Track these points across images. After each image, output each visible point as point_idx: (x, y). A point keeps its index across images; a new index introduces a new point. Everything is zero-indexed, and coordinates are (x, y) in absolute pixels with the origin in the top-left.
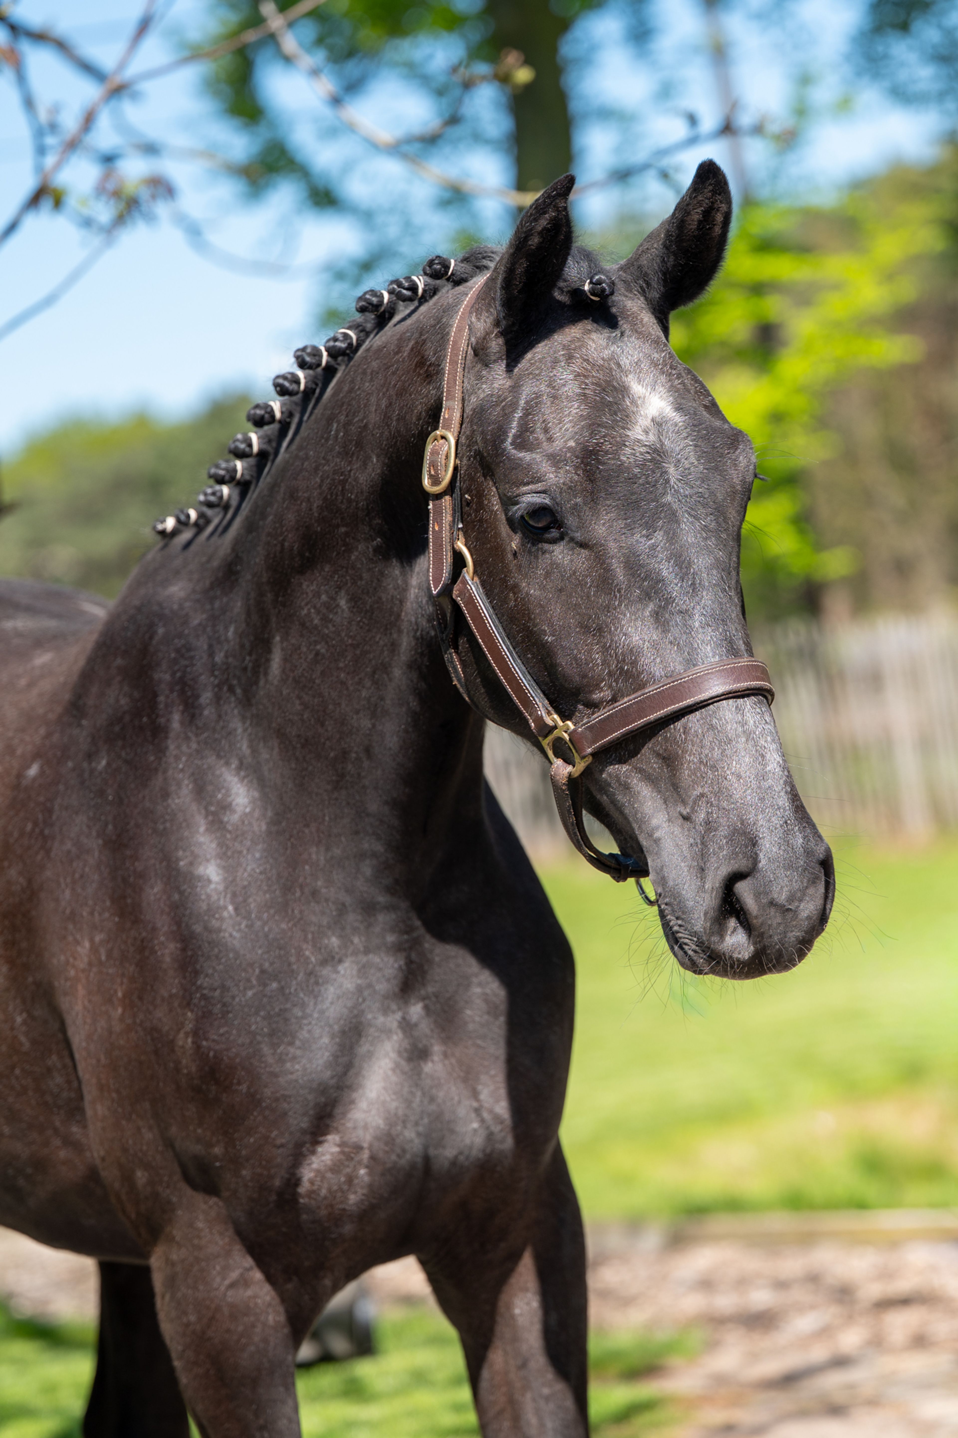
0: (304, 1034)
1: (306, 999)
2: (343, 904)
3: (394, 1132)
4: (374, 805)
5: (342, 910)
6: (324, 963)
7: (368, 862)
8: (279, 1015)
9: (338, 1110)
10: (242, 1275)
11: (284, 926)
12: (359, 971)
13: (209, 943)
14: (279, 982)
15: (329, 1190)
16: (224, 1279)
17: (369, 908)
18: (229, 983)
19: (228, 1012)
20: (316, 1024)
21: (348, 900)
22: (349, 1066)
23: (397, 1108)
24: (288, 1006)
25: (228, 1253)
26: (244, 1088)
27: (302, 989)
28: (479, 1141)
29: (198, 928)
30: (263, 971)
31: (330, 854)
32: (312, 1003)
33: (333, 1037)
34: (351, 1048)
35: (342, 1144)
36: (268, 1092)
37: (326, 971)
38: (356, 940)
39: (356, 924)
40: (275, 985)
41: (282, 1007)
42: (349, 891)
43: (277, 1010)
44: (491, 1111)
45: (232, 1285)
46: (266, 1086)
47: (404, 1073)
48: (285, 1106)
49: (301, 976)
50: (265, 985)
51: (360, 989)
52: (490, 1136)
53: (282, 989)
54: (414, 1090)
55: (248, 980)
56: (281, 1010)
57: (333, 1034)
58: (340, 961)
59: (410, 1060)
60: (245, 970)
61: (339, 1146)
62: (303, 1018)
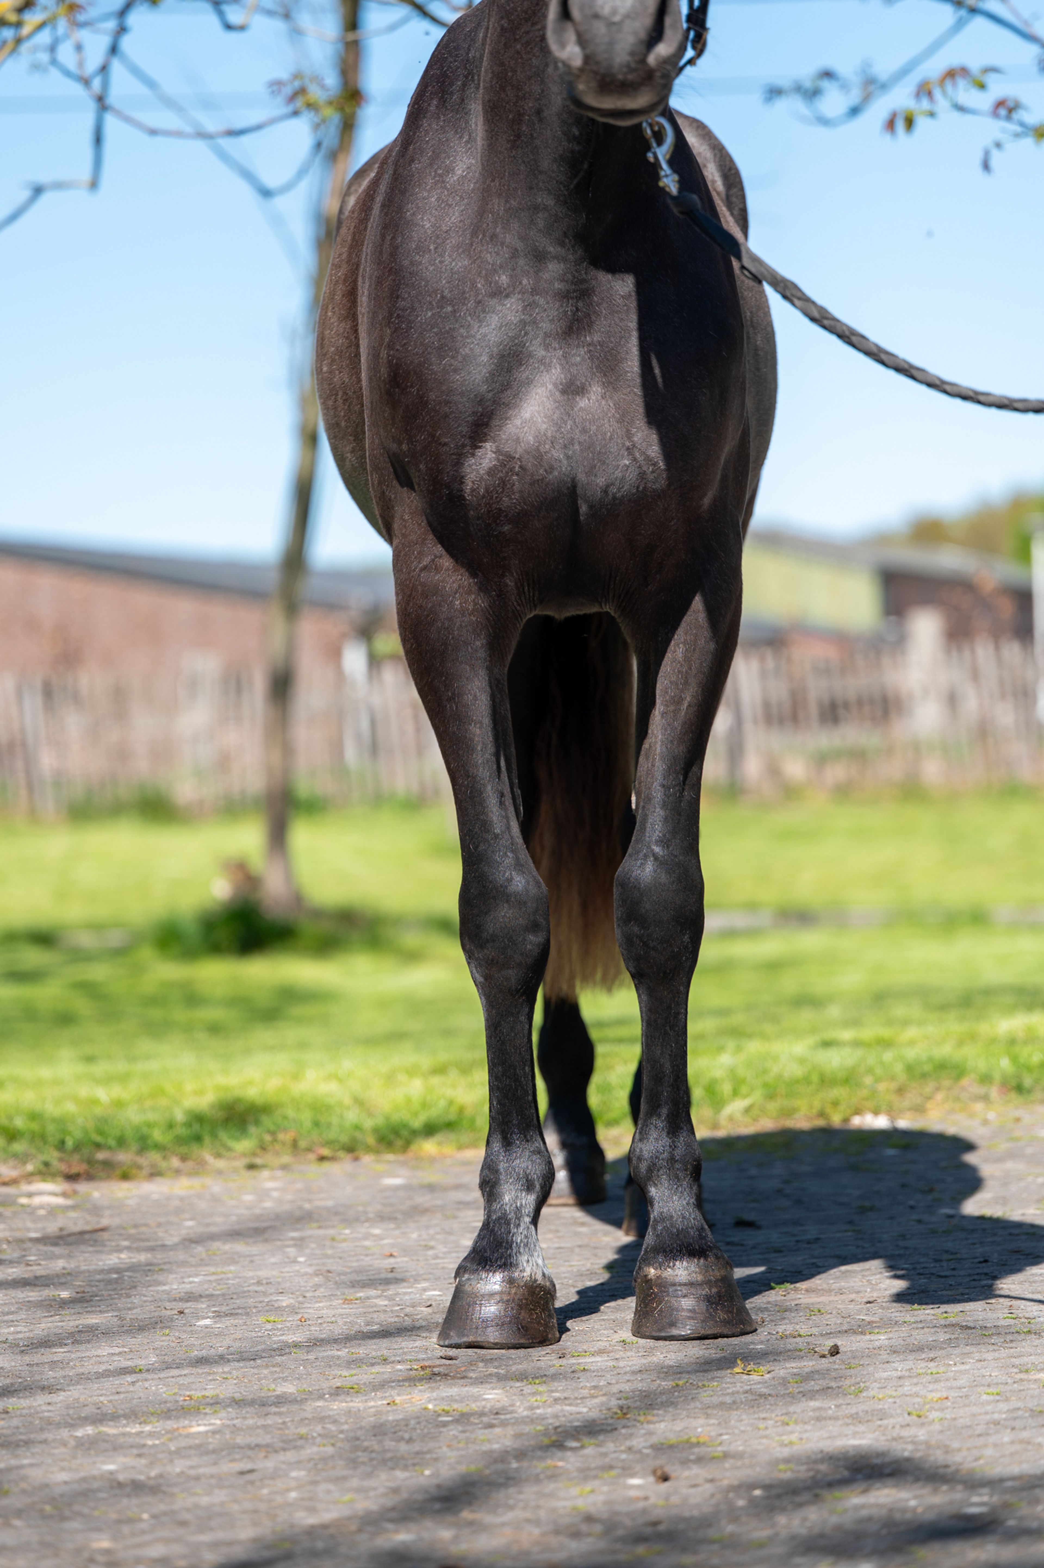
0: (466, 351)
1: (472, 322)
2: (516, 250)
3: (542, 450)
4: (546, 163)
5: (515, 254)
6: (493, 295)
7: (540, 215)
8: (448, 332)
9: (495, 422)
10: (433, 560)
11: (466, 262)
12: (525, 308)
13: (410, 273)
14: (453, 306)
15: (487, 490)
16: (419, 562)
17: (539, 257)
18: (416, 305)
19: (411, 328)
20: (478, 344)
21: (520, 245)
22: (506, 386)
23: (546, 429)
24: (457, 326)
25: (423, 543)
26: (414, 390)
27: (470, 315)
28: (632, 475)
29: (406, 263)
30: (443, 297)
31: (508, 205)
32: (476, 327)
33: (491, 357)
34: (509, 371)
35: (498, 452)
36: (432, 396)
37: (493, 302)
38: (525, 282)
39: (526, 268)
40: (449, 309)
41: (452, 326)
42: (522, 238)
43: (447, 328)
44: (643, 453)
45: (425, 568)
46: (431, 390)
47: (555, 401)
48: (447, 409)
49: (471, 304)
50: (442, 307)
51: (523, 323)
52: (642, 475)
53: (454, 311)
54: (565, 418)
55: (430, 303)
56: (450, 329)
57: (492, 355)
58: (507, 296)
59: (564, 392)
60: (430, 295)
61: (495, 453)
62: (467, 337)
